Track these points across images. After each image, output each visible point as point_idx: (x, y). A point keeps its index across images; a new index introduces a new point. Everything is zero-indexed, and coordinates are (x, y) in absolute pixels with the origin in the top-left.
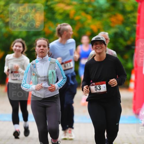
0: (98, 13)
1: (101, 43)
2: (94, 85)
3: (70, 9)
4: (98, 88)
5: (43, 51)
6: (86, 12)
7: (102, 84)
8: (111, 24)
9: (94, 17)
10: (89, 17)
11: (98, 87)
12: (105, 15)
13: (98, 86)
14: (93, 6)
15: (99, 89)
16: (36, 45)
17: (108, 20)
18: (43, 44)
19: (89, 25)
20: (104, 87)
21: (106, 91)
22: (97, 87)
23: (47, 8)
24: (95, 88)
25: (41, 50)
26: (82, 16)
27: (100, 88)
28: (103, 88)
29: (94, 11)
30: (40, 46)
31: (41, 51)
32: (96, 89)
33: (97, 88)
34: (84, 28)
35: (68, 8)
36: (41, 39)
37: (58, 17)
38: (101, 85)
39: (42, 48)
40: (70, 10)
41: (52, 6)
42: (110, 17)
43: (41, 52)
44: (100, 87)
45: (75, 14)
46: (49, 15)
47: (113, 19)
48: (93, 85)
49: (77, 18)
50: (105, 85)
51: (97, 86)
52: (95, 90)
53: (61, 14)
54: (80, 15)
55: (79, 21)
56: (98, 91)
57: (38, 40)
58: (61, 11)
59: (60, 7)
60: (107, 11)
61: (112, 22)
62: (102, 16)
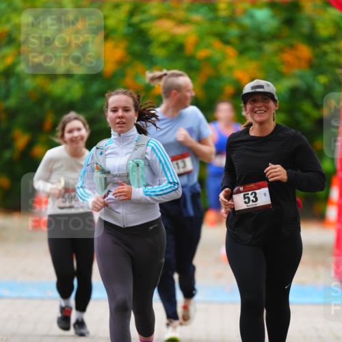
0: (251, 42)
1: (266, 99)
2: (241, 192)
3: (186, 34)
4: (252, 198)
5: (124, 120)
6: (224, 39)
8: (283, 68)
9: (242, 52)
10: (230, 51)
11: (252, 194)
12: (269, 47)
13: (250, 193)
14: (241, 26)
15: (254, 199)
16: (107, 107)
17: (276, 60)
18: (123, 104)
19: (230, 69)
20: (265, 195)
21: (270, 202)
22: (249, 196)
23: (131, 30)
24: (245, 198)
25: (119, 118)
26: (215, 50)
27: (255, 197)
28: (263, 197)
29: (242, 38)
30: (115, 110)
31: (118, 120)
32: (247, 200)
33: (249, 198)
34: (218, 77)
35: (181, 31)
37: (158, 52)
38: (257, 191)
39: (120, 113)
41: (144, 26)
42: (281, 50)
44: (256, 194)
45: (197, 45)
46: (137, 48)
47: (287, 57)
48: (239, 192)
49: (202, 53)
50: (266, 190)
51: (248, 194)
52: (245, 202)
53: (164, 45)
54: (209, 46)
55: (208, 60)
56: (251, 205)
57: (111, 95)
58: (164, 38)
59: (162, 29)
60: (274, 36)
61: (284, 63)
62: (261, 49)
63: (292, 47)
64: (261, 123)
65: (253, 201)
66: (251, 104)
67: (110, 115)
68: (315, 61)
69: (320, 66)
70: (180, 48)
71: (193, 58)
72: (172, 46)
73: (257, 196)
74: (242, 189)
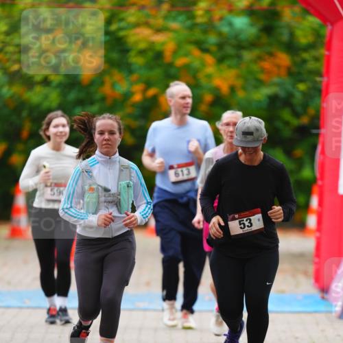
0: (229, 50)
2: (236, 219)
3: (165, 41)
4: (247, 223)
5: (109, 143)
6: (202, 47)
8: (262, 77)
9: (220, 60)
10: (209, 59)
11: (247, 220)
12: (247, 55)
13: (245, 219)
14: (220, 34)
15: (249, 225)
17: (255, 67)
19: (209, 77)
22: (245, 222)
24: (240, 224)
26: (194, 57)
28: (257, 222)
29: (220, 46)
32: (242, 226)
33: (244, 224)
34: (197, 85)
35: (159, 38)
37: (136, 60)
39: (107, 136)
40: (163, 44)
41: (122, 34)
42: (260, 58)
43: (105, 145)
45: (175, 52)
46: (115, 56)
47: (266, 65)
48: (234, 219)
49: (180, 62)
50: (260, 216)
51: (243, 220)
53: (142, 52)
54: (186, 55)
55: (187, 67)
56: (247, 230)
58: (142, 46)
59: (140, 37)
60: (253, 44)
61: (263, 70)
62: (239, 57)
63: (271, 55)
65: (248, 226)
68: (295, 69)
69: (299, 73)
70: (159, 55)
71: (171, 65)
72: (150, 54)
73: (252, 222)
74: (237, 216)
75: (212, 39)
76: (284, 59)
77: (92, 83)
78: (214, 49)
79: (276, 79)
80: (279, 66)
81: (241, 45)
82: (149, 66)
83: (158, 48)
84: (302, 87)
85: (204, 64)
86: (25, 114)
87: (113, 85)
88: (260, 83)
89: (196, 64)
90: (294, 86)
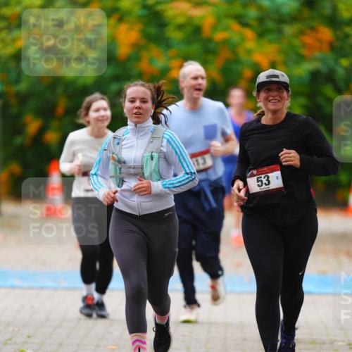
0: (270, 24)
1: (280, 89)
3: (203, 15)
4: (265, 181)
5: (141, 111)
6: (241, 21)
7: (272, 171)
8: (304, 51)
9: (261, 35)
10: (249, 33)
11: (264, 178)
12: (289, 30)
13: (263, 176)
15: (267, 183)
16: (125, 97)
17: (296, 42)
18: (141, 95)
19: (249, 52)
20: (277, 178)
21: (282, 186)
22: (262, 179)
23: (145, 12)
24: (258, 181)
25: (136, 108)
26: (233, 32)
27: (268, 180)
28: (275, 180)
29: (261, 20)
30: (133, 101)
31: (135, 111)
32: (260, 183)
33: (262, 181)
34: (237, 61)
35: (198, 13)
36: (136, 85)
37: (175, 35)
38: (269, 175)
39: (138, 104)
40: (202, 18)
41: (159, 8)
42: (302, 33)
43: (135, 114)
44: (268, 177)
45: (215, 27)
46: (152, 30)
47: (308, 39)
48: (253, 175)
49: (219, 36)
50: (278, 173)
51: (261, 177)
52: (259, 186)
53: (180, 27)
54: (227, 28)
55: (226, 42)
56: (264, 188)
57: (130, 86)
58: (181, 20)
59: (178, 11)
60: (294, 19)
61: (305, 45)
62: (280, 31)
63: (313, 29)
64: (275, 112)
65: (265, 184)
66: (266, 93)
67: (127, 105)
68: (337, 44)
69: (342, 48)
70: (197, 30)
71: (209, 40)
72: (189, 29)
73: (270, 179)
74: (255, 172)
75: (252, 13)
76: (326, 33)
77: (129, 59)
78: (254, 23)
79: (317, 54)
80: (320, 41)
81: (282, 20)
82: (188, 41)
83: (197, 22)
84: (345, 62)
85: (244, 39)
86: (60, 90)
87: (151, 61)
88: (301, 58)
89: (236, 38)
90: (336, 61)
